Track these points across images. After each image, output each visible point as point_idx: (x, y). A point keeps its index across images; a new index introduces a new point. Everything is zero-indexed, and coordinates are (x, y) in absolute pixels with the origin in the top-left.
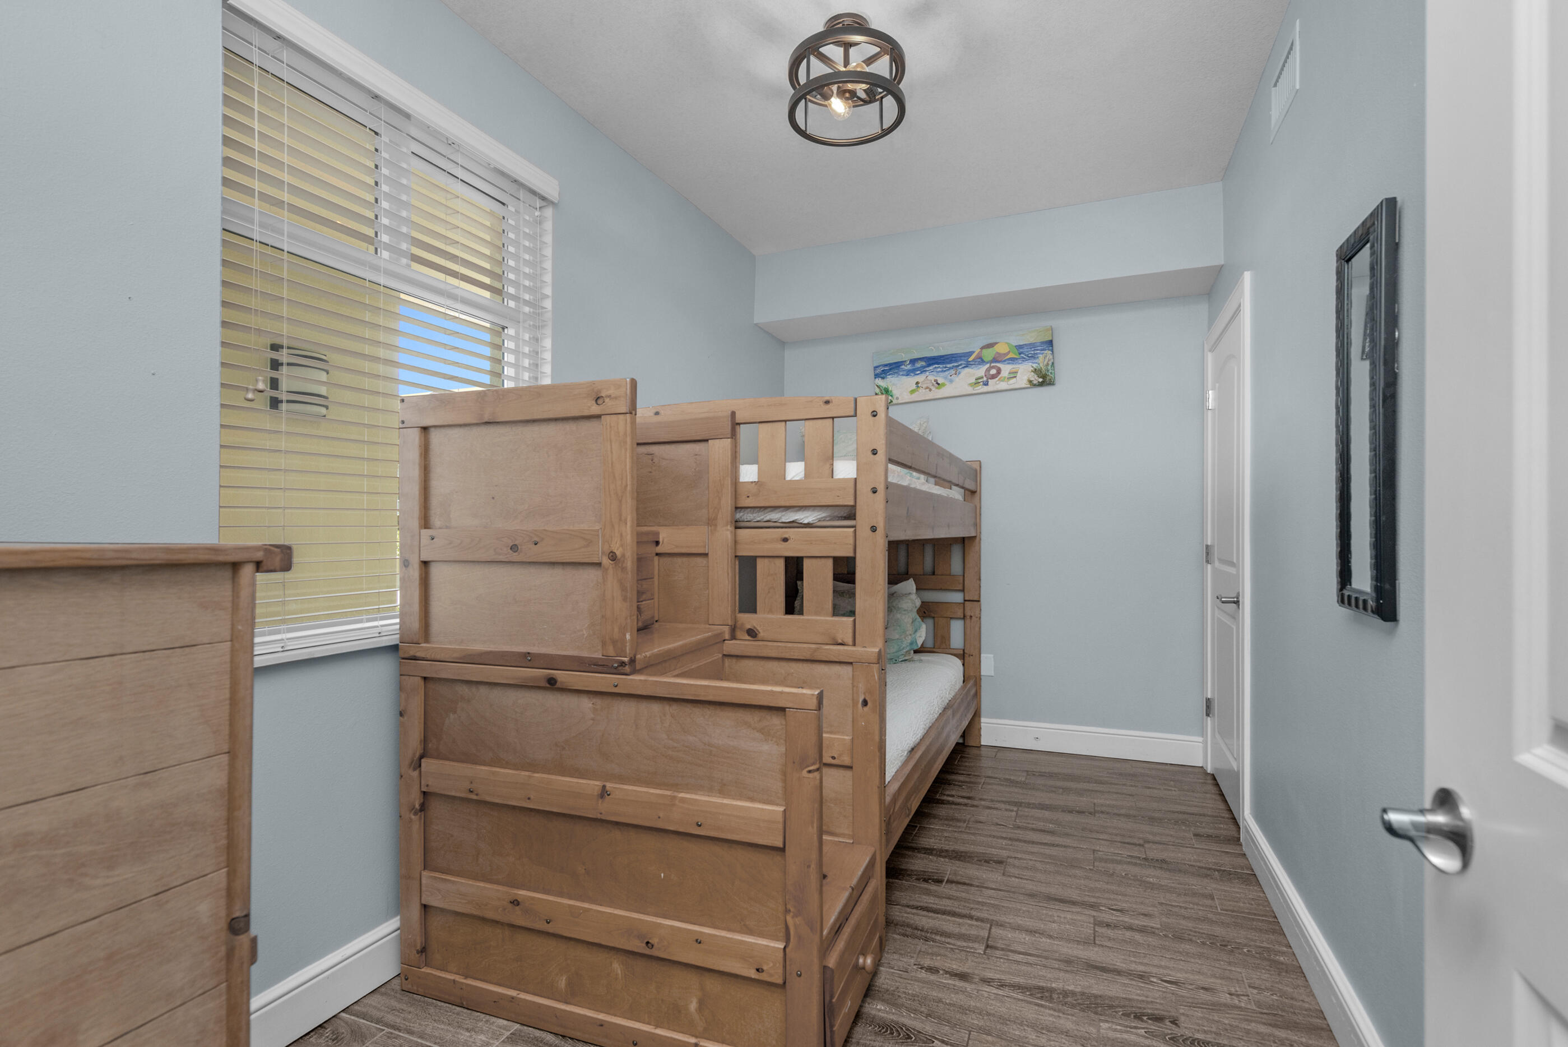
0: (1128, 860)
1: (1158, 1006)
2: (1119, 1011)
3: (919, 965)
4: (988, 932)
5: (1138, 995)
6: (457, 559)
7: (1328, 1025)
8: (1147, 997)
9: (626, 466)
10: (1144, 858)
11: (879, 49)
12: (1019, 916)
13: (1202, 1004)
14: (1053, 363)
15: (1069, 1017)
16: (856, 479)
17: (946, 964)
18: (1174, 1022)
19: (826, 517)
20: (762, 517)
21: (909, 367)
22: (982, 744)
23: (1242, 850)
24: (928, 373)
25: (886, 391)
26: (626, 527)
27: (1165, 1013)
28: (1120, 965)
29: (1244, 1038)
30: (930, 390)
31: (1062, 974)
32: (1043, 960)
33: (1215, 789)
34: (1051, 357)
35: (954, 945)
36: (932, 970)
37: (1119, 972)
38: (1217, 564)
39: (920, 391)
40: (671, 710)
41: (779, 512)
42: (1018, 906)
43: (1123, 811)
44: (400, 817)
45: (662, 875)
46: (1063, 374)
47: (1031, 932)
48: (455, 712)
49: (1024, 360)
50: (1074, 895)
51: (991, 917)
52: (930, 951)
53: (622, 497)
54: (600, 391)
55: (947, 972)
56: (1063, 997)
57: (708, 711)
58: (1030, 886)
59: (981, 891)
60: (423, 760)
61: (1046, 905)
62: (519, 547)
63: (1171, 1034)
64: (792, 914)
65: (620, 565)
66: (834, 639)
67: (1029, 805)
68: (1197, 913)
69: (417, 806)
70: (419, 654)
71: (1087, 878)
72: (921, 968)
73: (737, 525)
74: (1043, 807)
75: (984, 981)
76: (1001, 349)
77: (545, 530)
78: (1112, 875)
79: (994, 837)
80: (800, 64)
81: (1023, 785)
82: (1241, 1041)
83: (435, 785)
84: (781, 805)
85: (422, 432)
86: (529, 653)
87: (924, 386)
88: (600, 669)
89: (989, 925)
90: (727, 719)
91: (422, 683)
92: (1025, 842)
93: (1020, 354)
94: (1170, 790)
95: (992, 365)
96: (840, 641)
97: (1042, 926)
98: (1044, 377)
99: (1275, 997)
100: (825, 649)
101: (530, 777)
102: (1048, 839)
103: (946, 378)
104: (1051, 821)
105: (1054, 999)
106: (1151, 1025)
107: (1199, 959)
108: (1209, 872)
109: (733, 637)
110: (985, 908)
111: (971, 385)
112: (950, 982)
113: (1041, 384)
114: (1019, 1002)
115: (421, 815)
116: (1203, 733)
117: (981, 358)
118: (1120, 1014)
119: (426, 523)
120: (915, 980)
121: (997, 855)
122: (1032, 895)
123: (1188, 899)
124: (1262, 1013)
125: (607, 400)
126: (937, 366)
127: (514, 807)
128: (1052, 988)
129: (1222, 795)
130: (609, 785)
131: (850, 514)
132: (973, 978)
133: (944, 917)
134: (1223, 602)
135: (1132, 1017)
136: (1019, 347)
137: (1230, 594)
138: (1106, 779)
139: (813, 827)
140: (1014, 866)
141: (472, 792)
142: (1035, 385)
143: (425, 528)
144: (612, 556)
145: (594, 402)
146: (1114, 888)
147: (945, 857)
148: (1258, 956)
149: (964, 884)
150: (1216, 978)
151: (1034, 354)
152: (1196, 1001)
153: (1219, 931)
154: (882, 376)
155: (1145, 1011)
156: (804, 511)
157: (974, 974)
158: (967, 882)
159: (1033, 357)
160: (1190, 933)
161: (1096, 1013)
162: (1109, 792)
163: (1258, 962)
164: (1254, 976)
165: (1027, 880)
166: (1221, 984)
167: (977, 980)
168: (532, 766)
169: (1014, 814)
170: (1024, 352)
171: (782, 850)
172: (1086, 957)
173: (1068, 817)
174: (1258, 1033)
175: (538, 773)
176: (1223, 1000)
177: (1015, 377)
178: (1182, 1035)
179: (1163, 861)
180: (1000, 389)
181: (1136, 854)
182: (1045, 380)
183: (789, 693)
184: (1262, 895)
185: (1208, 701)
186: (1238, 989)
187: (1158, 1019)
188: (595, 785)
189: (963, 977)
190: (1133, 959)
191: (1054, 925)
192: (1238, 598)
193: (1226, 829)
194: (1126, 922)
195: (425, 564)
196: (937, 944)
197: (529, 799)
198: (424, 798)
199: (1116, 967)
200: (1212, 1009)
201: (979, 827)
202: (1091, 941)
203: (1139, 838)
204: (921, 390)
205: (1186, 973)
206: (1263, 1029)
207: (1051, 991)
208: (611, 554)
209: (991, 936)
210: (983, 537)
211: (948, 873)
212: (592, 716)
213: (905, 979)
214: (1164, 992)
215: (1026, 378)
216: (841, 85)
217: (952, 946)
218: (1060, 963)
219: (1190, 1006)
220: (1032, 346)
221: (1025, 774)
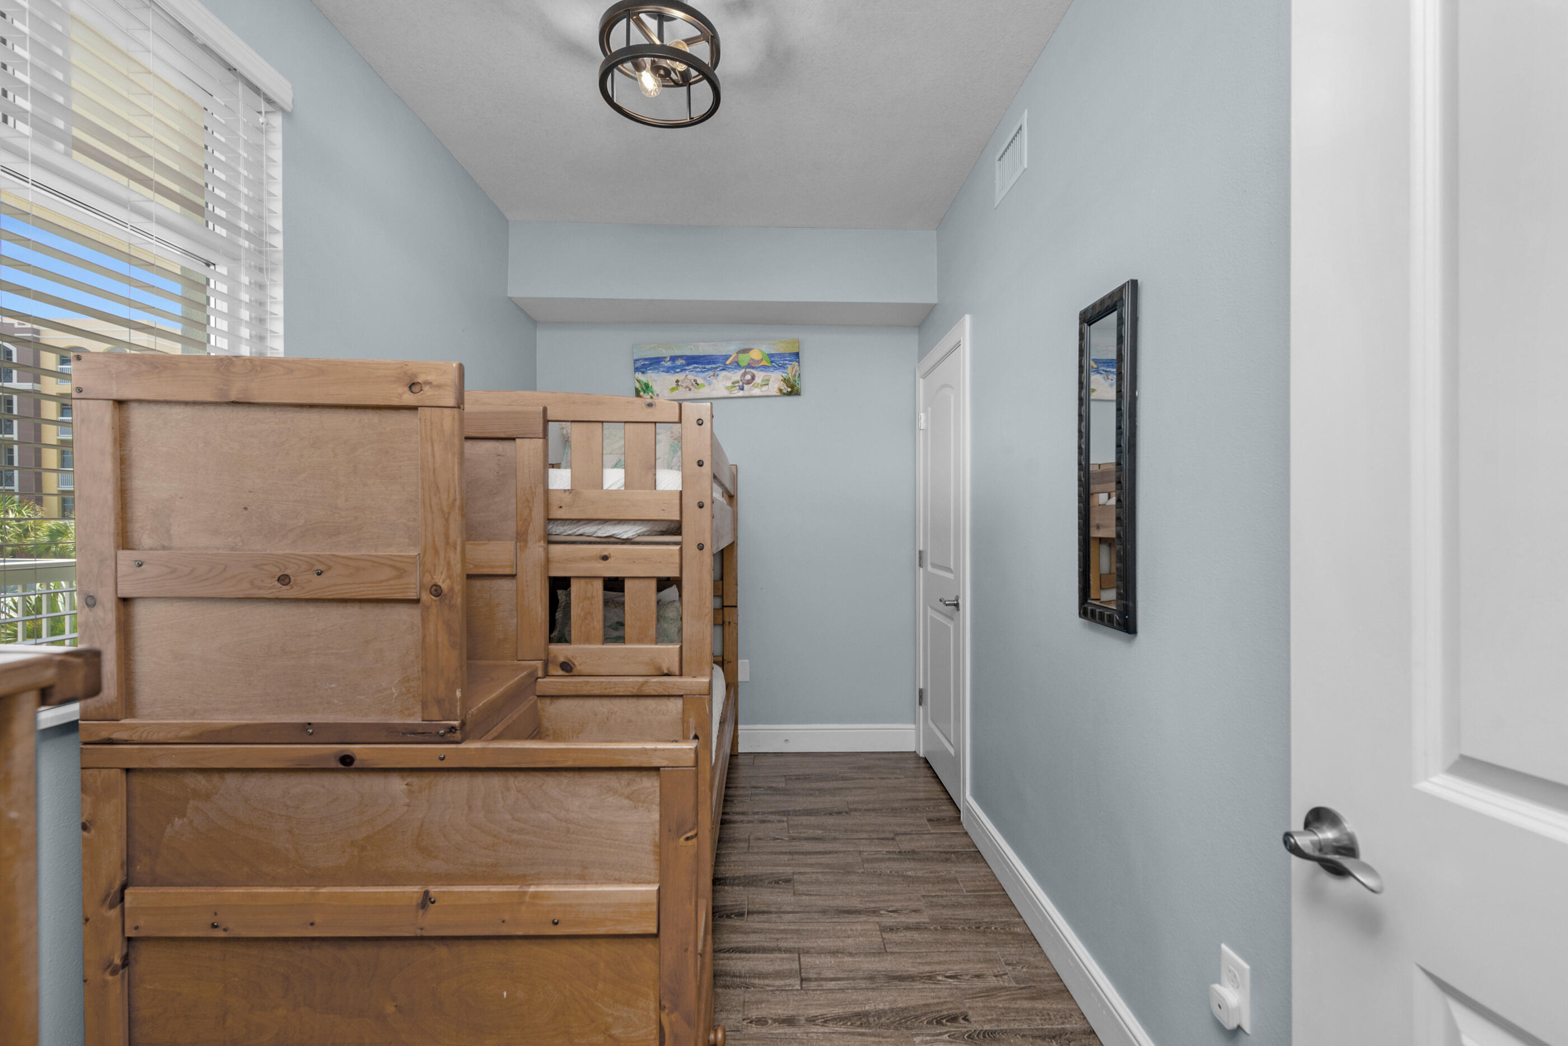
0: (888, 856)
1: (950, 1006)
2: (924, 1020)
3: (748, 1019)
4: (798, 962)
5: (933, 998)
6: (183, 595)
7: (1065, 986)
8: (940, 998)
9: (453, 475)
10: (899, 852)
11: (699, 33)
12: (820, 938)
13: (979, 992)
14: (799, 374)
15: (889, 1040)
16: (681, 492)
17: (772, 1011)
18: (965, 1019)
19: (645, 532)
20: (575, 530)
21: (669, 364)
22: (739, 751)
23: (964, 829)
24: (687, 372)
25: (647, 387)
26: (456, 553)
27: (957, 1011)
28: (913, 970)
29: (1017, 1018)
30: (690, 390)
31: (870, 994)
32: (851, 982)
33: (929, 772)
34: (798, 368)
35: (773, 986)
36: (761, 1021)
37: (912, 978)
38: (930, 568)
39: (680, 390)
40: (516, 783)
41: (594, 525)
42: (816, 926)
43: (871, 806)
44: (85, 981)
45: (505, 994)
46: (806, 385)
47: (834, 953)
48: (183, 815)
49: (775, 369)
50: (856, 903)
51: (797, 945)
52: (753, 999)
53: (449, 514)
54: (416, 376)
55: (775, 1021)
56: (878, 1018)
57: (565, 779)
58: (820, 902)
59: (781, 917)
60: (127, 892)
61: (837, 920)
62: (292, 579)
63: (967, 1031)
64: (667, 1011)
65: (447, 602)
66: (659, 668)
67: (796, 813)
68: (951, 900)
69: (118, 961)
70: (116, 736)
71: (862, 882)
72: (751, 1022)
73: (550, 541)
74: (809, 813)
75: (810, 1021)
76: (755, 355)
77: (333, 555)
78: (880, 874)
79: (776, 853)
80: (614, 25)
81: (784, 792)
82: (1016, 1022)
83: (145, 925)
84: (654, 883)
85: (115, 408)
86: (309, 724)
87: (684, 385)
88: (420, 738)
89: (797, 955)
90: (589, 787)
91: (122, 777)
92: (803, 853)
93: (772, 362)
94: (899, 778)
95: (747, 370)
96: (666, 671)
97: (841, 944)
98: (792, 387)
99: (1025, 970)
100: (653, 682)
101: (312, 894)
102: (820, 847)
103: (705, 379)
104: (818, 827)
105: (871, 1024)
106: (950, 1027)
107: (965, 946)
108: (948, 856)
109: (546, 674)
110: (789, 936)
111: (727, 388)
112: (780, 1031)
113: (790, 394)
114: (845, 1036)
115: (123, 974)
116: (915, 721)
117: (737, 362)
118: (925, 1023)
119: (124, 540)
120: (749, 1039)
121: (783, 873)
122: (824, 912)
123: (941, 887)
124: (1021, 989)
125: (426, 388)
126: (696, 365)
127: (286, 940)
128: (867, 1011)
129: (936, 777)
130: (433, 890)
131: (675, 529)
132: (799, 1020)
133: (756, 955)
134: (947, 605)
135: (935, 1023)
136: (771, 356)
137: (950, 598)
138: (849, 775)
139: (691, 903)
140: (802, 883)
141: (216, 927)
142: (784, 394)
143: (123, 549)
144: (436, 590)
145: (407, 389)
146: (885, 888)
147: (739, 885)
148: (1002, 931)
149: (763, 912)
150: (981, 962)
151: (783, 364)
152: (975, 991)
153: (970, 913)
154: (642, 370)
155: (942, 1013)
156: (623, 524)
157: (799, 1015)
158: (765, 909)
159: (783, 367)
160: (951, 921)
161: (907, 1028)
162: (855, 788)
163: (1004, 937)
164: (1006, 953)
165: (816, 895)
166: (987, 968)
167: (803, 1022)
168: (317, 877)
169: (785, 824)
170: (775, 361)
171: (656, 936)
172: (884, 969)
173: (830, 821)
174: (1024, 1010)
175: (325, 886)
176: (992, 985)
177: (767, 384)
178: (975, 1031)
179: (914, 852)
180: (754, 395)
181: (891, 849)
182: (793, 390)
183: (663, 750)
184: (989, 870)
185: (921, 691)
186: (999, 969)
187: (953, 1019)
188: (415, 890)
189: (790, 1021)
190: (918, 960)
191: (850, 941)
192: (957, 601)
193: (947, 812)
194: (903, 922)
195: (125, 602)
196: (758, 989)
197: (312, 924)
198: (128, 947)
199: (909, 973)
200: (988, 996)
201: (760, 845)
202: (882, 952)
203: (890, 832)
204: (680, 388)
205: (960, 963)
206: (1027, 1004)
207: (866, 1014)
208: (434, 588)
209: (802, 967)
210: (739, 542)
211: (746, 903)
212: (407, 800)
213: (739, 1040)
214: (951, 989)
215: (776, 386)
216: (656, 59)
217: (771, 988)
218: (865, 981)
219: (972, 998)
220: (781, 355)
221: (783, 779)
